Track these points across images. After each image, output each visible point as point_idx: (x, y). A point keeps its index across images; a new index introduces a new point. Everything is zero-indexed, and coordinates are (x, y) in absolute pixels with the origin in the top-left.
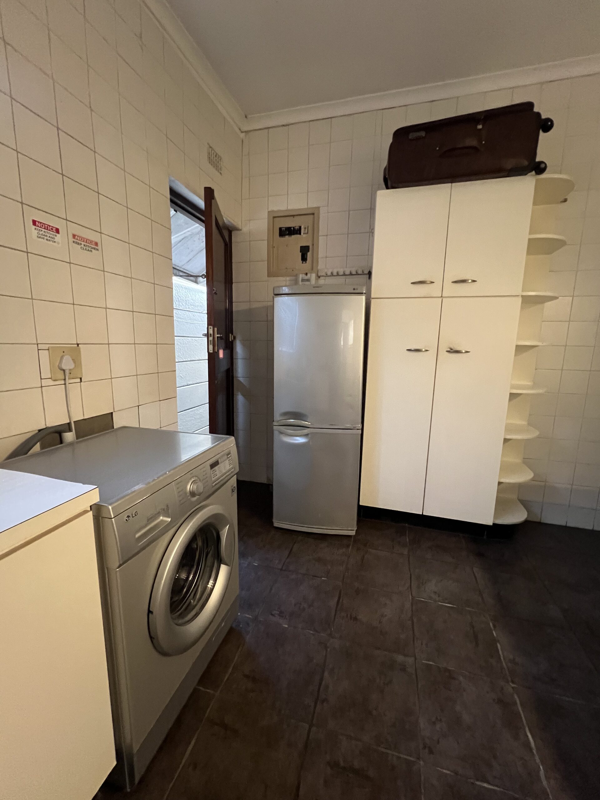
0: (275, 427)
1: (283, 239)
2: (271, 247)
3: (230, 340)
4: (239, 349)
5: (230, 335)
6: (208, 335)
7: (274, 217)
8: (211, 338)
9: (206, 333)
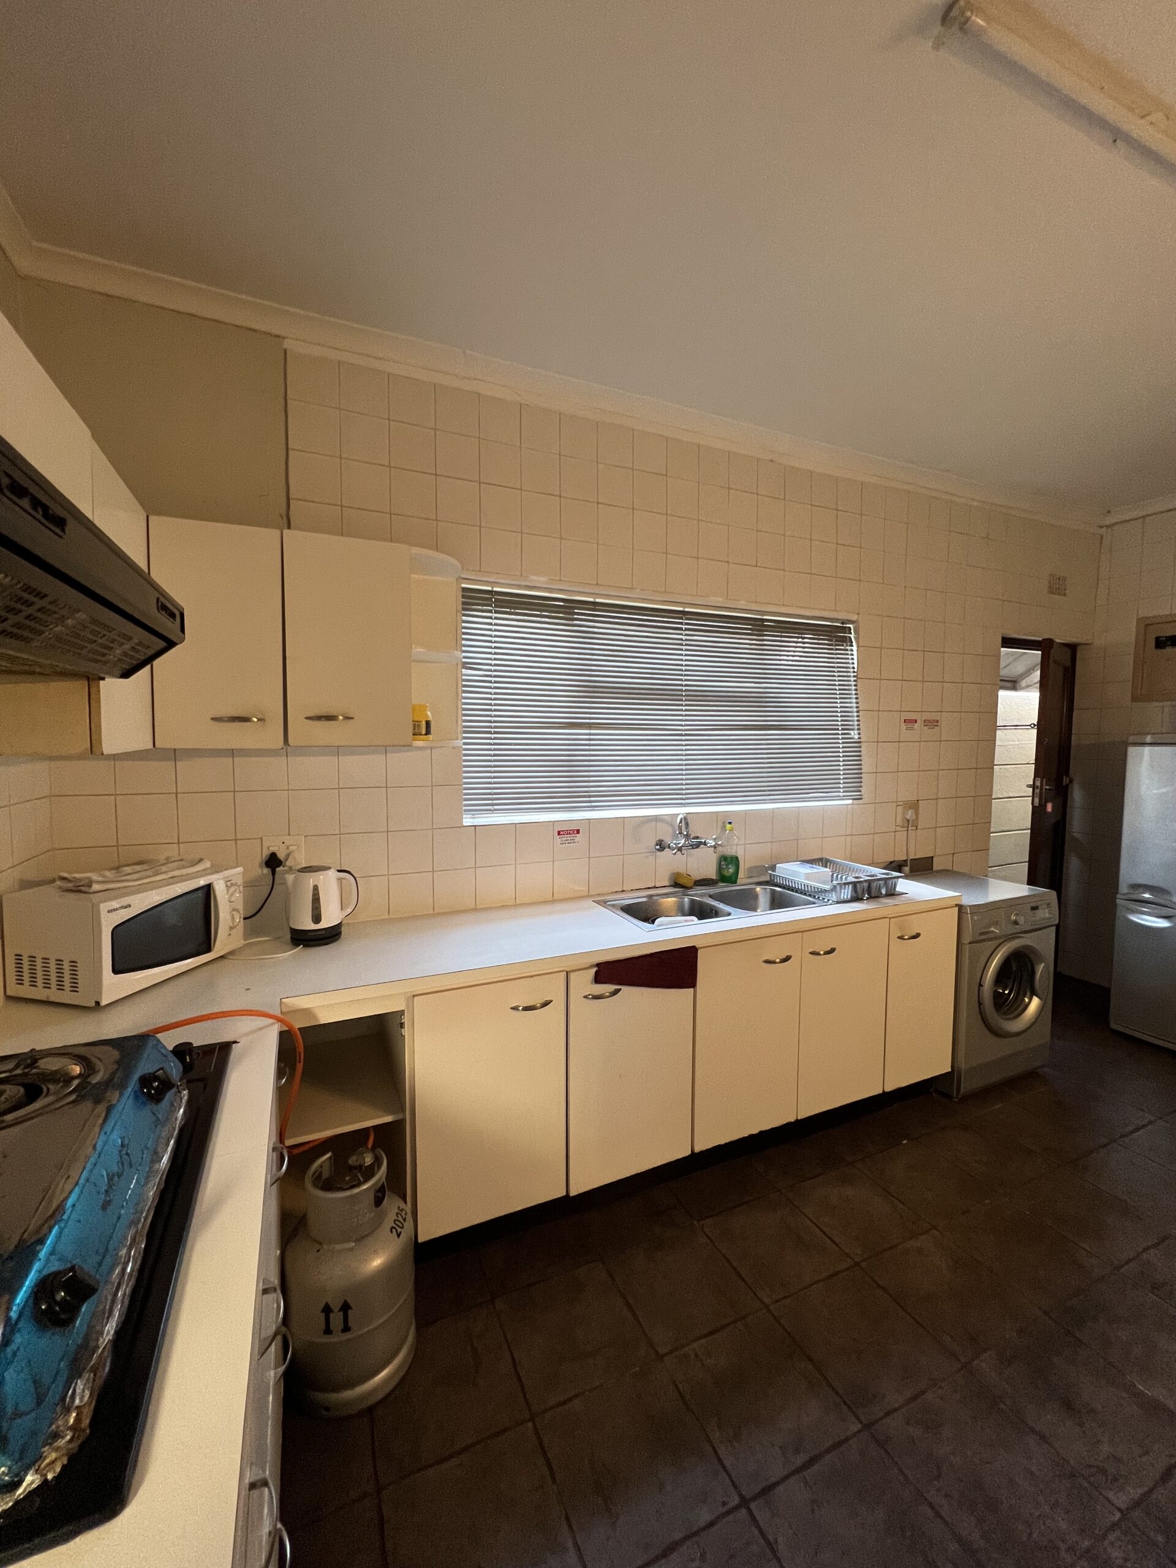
0: (1118, 901)
1: (1159, 652)
2: (1140, 662)
3: (1064, 784)
4: (1077, 795)
5: (1065, 777)
6: (1033, 786)
7: (1146, 624)
8: (1037, 791)
9: (1032, 783)
